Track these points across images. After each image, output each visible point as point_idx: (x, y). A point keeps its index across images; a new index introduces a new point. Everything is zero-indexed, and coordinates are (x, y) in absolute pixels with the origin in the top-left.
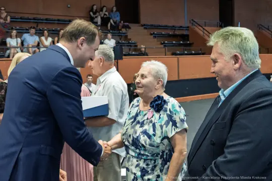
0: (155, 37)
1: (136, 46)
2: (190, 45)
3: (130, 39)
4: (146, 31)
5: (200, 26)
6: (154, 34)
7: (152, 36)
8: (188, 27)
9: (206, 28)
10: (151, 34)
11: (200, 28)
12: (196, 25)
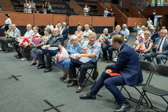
0: (81, 6)
1: (73, 10)
2: (97, 11)
3: (70, 7)
4: (77, 3)
5: (102, 2)
6: (81, 4)
7: (80, 6)
8: (97, 2)
9: (105, 3)
10: (79, 5)
11: (102, 3)
12: (100, 1)
